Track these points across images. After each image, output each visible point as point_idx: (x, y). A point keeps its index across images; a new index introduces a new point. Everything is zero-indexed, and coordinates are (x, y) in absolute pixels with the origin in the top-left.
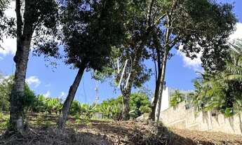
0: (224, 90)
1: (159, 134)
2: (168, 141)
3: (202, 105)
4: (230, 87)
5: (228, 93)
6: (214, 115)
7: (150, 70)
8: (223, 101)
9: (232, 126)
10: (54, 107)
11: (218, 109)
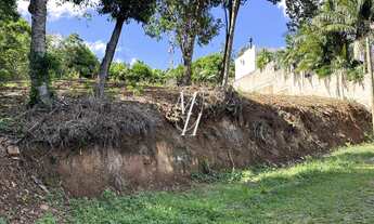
0: (321, 44)
1: (226, 100)
2: (239, 108)
3: (294, 65)
4: (329, 41)
5: (325, 49)
6: (308, 76)
7: (219, 21)
8: (319, 58)
9: (328, 87)
10: (121, 73)
11: (313, 68)
